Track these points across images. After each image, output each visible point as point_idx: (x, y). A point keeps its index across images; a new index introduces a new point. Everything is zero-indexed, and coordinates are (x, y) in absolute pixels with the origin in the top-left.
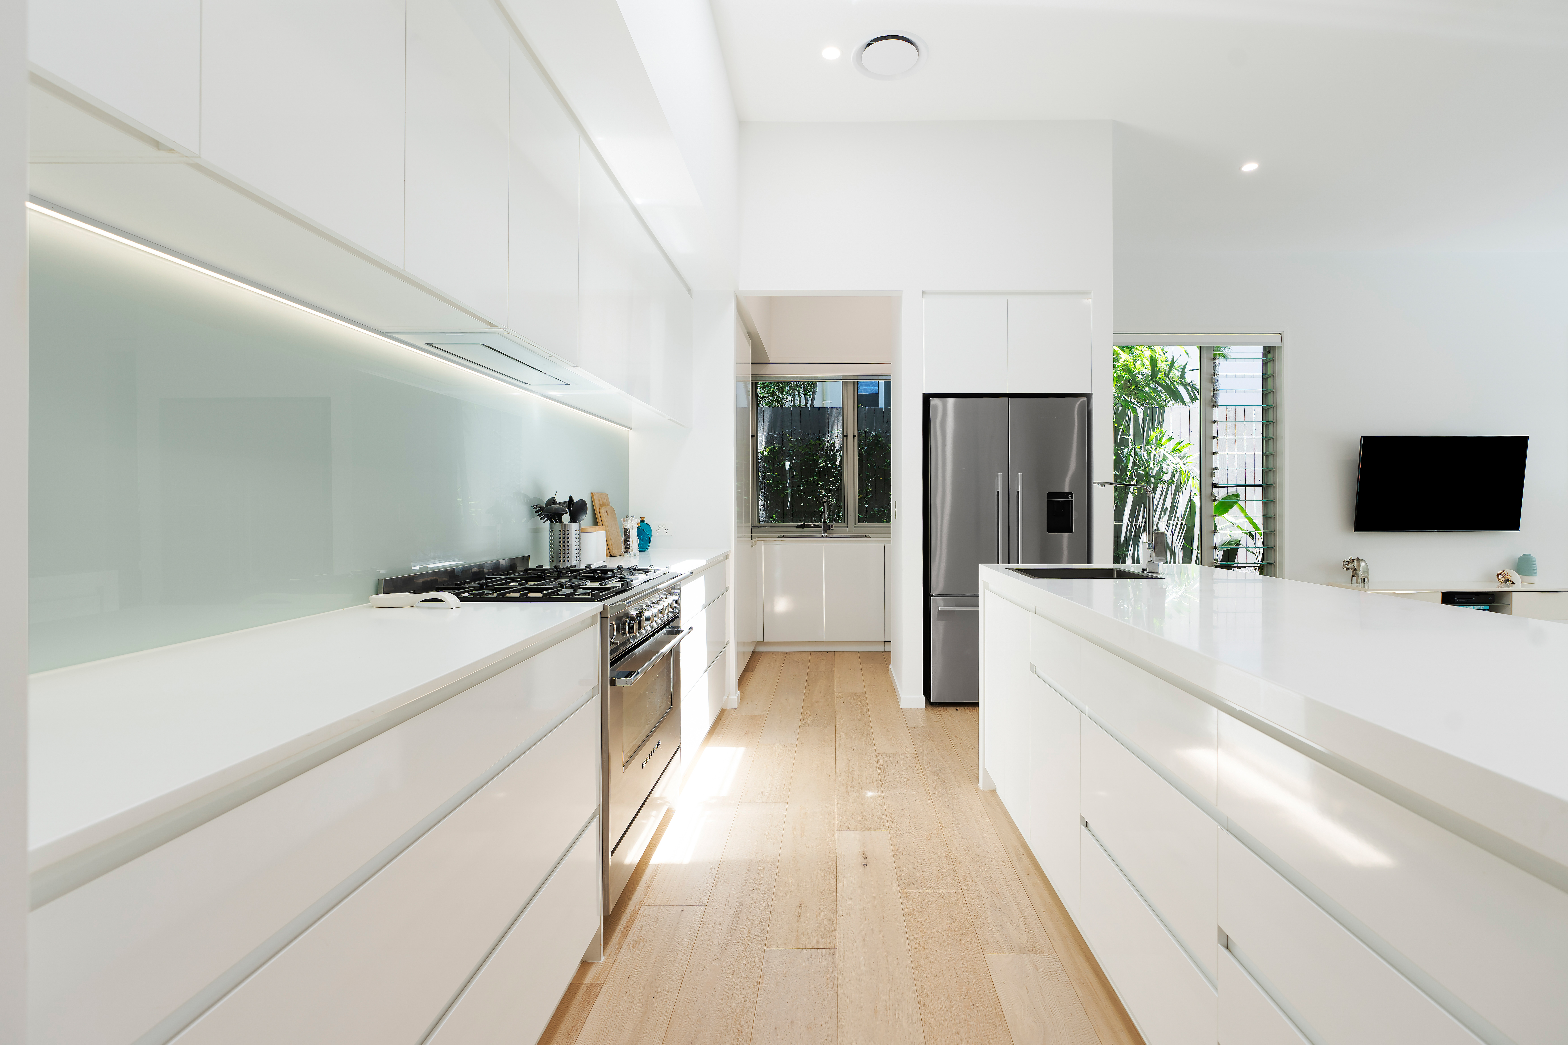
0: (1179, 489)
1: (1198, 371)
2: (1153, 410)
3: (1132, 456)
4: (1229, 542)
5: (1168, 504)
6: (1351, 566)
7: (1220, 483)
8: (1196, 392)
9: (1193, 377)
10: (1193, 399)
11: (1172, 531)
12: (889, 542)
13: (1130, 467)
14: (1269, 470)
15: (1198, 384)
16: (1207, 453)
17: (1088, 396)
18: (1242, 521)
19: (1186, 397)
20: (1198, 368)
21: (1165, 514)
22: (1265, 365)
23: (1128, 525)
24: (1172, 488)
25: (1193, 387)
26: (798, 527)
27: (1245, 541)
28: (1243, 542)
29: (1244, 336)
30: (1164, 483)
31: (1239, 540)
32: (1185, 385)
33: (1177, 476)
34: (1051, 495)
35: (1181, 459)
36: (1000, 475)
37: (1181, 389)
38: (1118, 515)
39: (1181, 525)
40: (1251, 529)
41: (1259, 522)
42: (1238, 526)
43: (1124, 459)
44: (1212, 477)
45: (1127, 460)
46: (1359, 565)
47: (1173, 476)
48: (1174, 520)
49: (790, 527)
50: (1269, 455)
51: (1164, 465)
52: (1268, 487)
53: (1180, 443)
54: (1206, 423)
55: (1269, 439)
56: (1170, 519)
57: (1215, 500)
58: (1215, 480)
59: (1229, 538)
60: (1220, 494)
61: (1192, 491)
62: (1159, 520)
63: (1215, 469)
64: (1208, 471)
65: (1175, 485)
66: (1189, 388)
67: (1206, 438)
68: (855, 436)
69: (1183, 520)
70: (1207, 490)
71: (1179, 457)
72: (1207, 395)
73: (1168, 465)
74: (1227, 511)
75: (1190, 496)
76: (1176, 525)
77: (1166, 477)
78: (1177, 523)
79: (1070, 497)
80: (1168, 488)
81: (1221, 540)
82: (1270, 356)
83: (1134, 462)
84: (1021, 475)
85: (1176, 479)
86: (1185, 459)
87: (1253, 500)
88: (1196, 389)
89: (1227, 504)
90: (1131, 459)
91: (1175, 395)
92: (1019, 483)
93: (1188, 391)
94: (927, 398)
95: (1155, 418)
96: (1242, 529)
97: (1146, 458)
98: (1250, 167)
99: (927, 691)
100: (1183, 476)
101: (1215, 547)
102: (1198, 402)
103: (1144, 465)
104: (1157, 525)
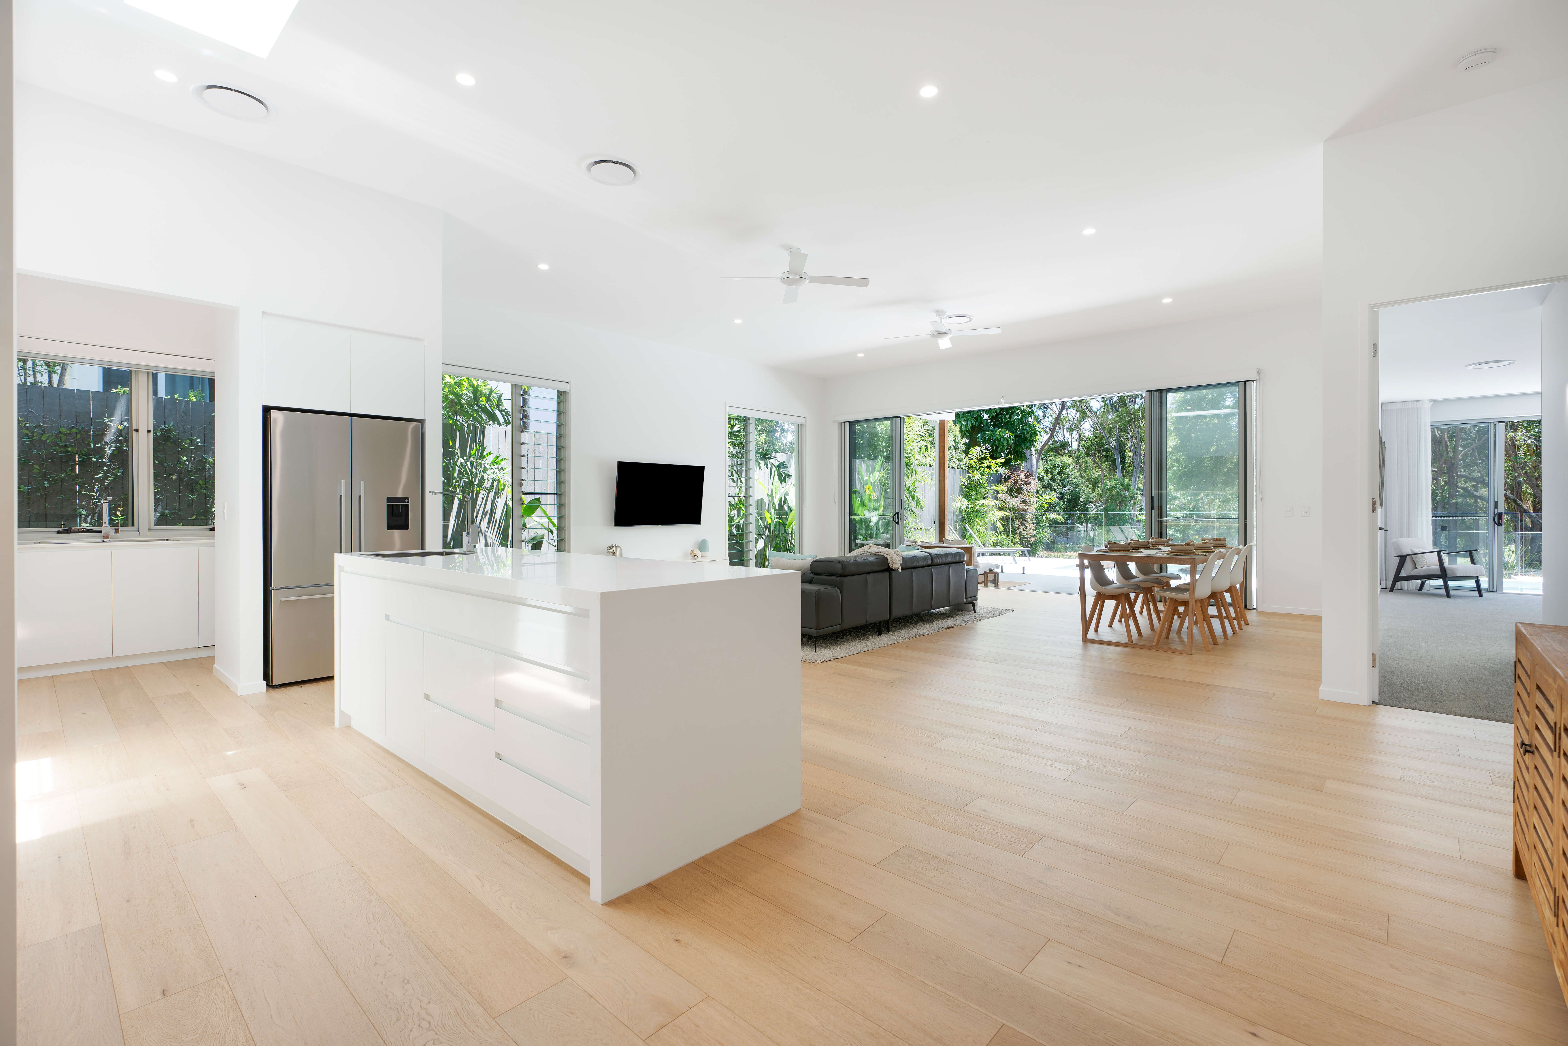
0: (497, 494)
1: (511, 400)
2: (475, 428)
3: (458, 466)
4: (536, 537)
5: (488, 508)
6: (612, 550)
7: (526, 491)
8: (509, 417)
9: (507, 405)
10: (507, 423)
11: (491, 530)
12: (213, 545)
13: (456, 475)
14: (561, 483)
15: (511, 411)
16: (517, 468)
17: (422, 422)
18: (545, 520)
19: (502, 420)
20: (511, 398)
21: (485, 516)
22: (558, 403)
23: (454, 524)
24: (492, 494)
25: (507, 413)
26: (59, 532)
27: (547, 535)
28: (546, 537)
29: (544, 380)
30: (485, 489)
31: (543, 536)
32: (501, 411)
33: (495, 484)
34: (389, 499)
35: (499, 470)
36: (343, 482)
37: (497, 413)
38: (446, 516)
39: (499, 524)
40: (551, 526)
41: (555, 521)
42: (542, 525)
43: (451, 468)
44: (521, 486)
45: (454, 469)
46: (616, 550)
47: (493, 484)
48: (493, 520)
49: (50, 532)
50: (561, 471)
51: (485, 475)
52: (560, 494)
53: (498, 457)
54: (516, 445)
55: (561, 459)
56: (490, 519)
57: (523, 504)
58: (524, 489)
59: (536, 534)
60: (526, 499)
61: (506, 497)
62: (481, 520)
63: (523, 480)
64: (518, 482)
65: (494, 491)
66: (504, 413)
67: (516, 456)
68: (149, 431)
69: (500, 520)
70: (517, 497)
71: (497, 468)
72: (518, 422)
73: (488, 475)
74: (533, 513)
75: (506, 501)
76: (495, 524)
77: (487, 485)
78: (496, 522)
79: (406, 500)
80: (488, 493)
81: (530, 535)
82: (562, 397)
83: (460, 471)
84: (363, 482)
85: (495, 486)
86: (502, 470)
87: (550, 503)
88: (509, 415)
89: (533, 507)
90: (457, 469)
91: (494, 418)
92: (361, 488)
93: (503, 415)
94: (267, 410)
95: (476, 436)
96: (544, 527)
97: (470, 468)
98: (543, 267)
99: (267, 676)
100: (500, 484)
101: (523, 541)
102: (510, 425)
103: (467, 473)
104: (480, 524)
